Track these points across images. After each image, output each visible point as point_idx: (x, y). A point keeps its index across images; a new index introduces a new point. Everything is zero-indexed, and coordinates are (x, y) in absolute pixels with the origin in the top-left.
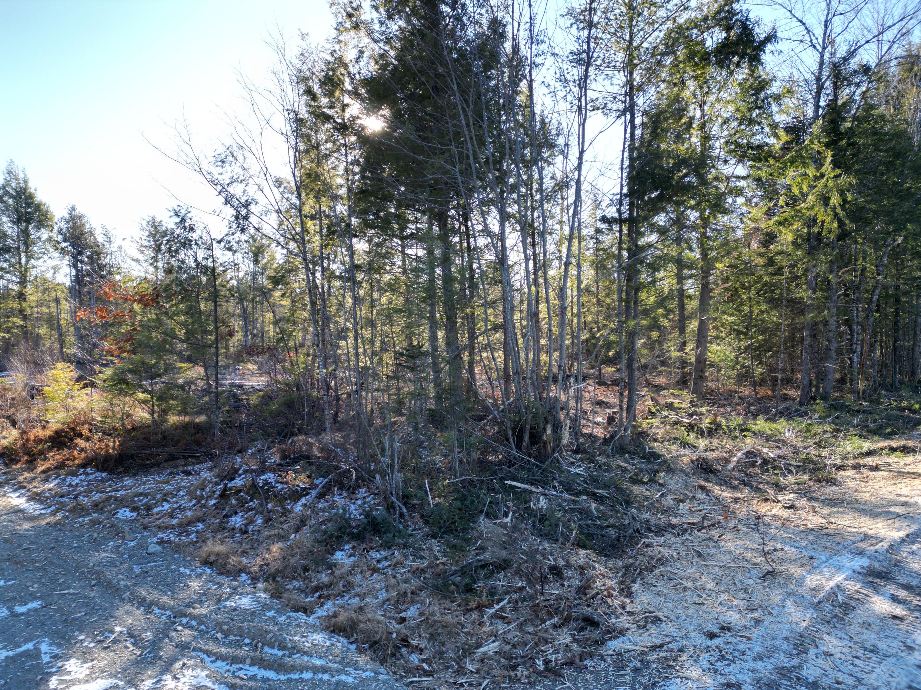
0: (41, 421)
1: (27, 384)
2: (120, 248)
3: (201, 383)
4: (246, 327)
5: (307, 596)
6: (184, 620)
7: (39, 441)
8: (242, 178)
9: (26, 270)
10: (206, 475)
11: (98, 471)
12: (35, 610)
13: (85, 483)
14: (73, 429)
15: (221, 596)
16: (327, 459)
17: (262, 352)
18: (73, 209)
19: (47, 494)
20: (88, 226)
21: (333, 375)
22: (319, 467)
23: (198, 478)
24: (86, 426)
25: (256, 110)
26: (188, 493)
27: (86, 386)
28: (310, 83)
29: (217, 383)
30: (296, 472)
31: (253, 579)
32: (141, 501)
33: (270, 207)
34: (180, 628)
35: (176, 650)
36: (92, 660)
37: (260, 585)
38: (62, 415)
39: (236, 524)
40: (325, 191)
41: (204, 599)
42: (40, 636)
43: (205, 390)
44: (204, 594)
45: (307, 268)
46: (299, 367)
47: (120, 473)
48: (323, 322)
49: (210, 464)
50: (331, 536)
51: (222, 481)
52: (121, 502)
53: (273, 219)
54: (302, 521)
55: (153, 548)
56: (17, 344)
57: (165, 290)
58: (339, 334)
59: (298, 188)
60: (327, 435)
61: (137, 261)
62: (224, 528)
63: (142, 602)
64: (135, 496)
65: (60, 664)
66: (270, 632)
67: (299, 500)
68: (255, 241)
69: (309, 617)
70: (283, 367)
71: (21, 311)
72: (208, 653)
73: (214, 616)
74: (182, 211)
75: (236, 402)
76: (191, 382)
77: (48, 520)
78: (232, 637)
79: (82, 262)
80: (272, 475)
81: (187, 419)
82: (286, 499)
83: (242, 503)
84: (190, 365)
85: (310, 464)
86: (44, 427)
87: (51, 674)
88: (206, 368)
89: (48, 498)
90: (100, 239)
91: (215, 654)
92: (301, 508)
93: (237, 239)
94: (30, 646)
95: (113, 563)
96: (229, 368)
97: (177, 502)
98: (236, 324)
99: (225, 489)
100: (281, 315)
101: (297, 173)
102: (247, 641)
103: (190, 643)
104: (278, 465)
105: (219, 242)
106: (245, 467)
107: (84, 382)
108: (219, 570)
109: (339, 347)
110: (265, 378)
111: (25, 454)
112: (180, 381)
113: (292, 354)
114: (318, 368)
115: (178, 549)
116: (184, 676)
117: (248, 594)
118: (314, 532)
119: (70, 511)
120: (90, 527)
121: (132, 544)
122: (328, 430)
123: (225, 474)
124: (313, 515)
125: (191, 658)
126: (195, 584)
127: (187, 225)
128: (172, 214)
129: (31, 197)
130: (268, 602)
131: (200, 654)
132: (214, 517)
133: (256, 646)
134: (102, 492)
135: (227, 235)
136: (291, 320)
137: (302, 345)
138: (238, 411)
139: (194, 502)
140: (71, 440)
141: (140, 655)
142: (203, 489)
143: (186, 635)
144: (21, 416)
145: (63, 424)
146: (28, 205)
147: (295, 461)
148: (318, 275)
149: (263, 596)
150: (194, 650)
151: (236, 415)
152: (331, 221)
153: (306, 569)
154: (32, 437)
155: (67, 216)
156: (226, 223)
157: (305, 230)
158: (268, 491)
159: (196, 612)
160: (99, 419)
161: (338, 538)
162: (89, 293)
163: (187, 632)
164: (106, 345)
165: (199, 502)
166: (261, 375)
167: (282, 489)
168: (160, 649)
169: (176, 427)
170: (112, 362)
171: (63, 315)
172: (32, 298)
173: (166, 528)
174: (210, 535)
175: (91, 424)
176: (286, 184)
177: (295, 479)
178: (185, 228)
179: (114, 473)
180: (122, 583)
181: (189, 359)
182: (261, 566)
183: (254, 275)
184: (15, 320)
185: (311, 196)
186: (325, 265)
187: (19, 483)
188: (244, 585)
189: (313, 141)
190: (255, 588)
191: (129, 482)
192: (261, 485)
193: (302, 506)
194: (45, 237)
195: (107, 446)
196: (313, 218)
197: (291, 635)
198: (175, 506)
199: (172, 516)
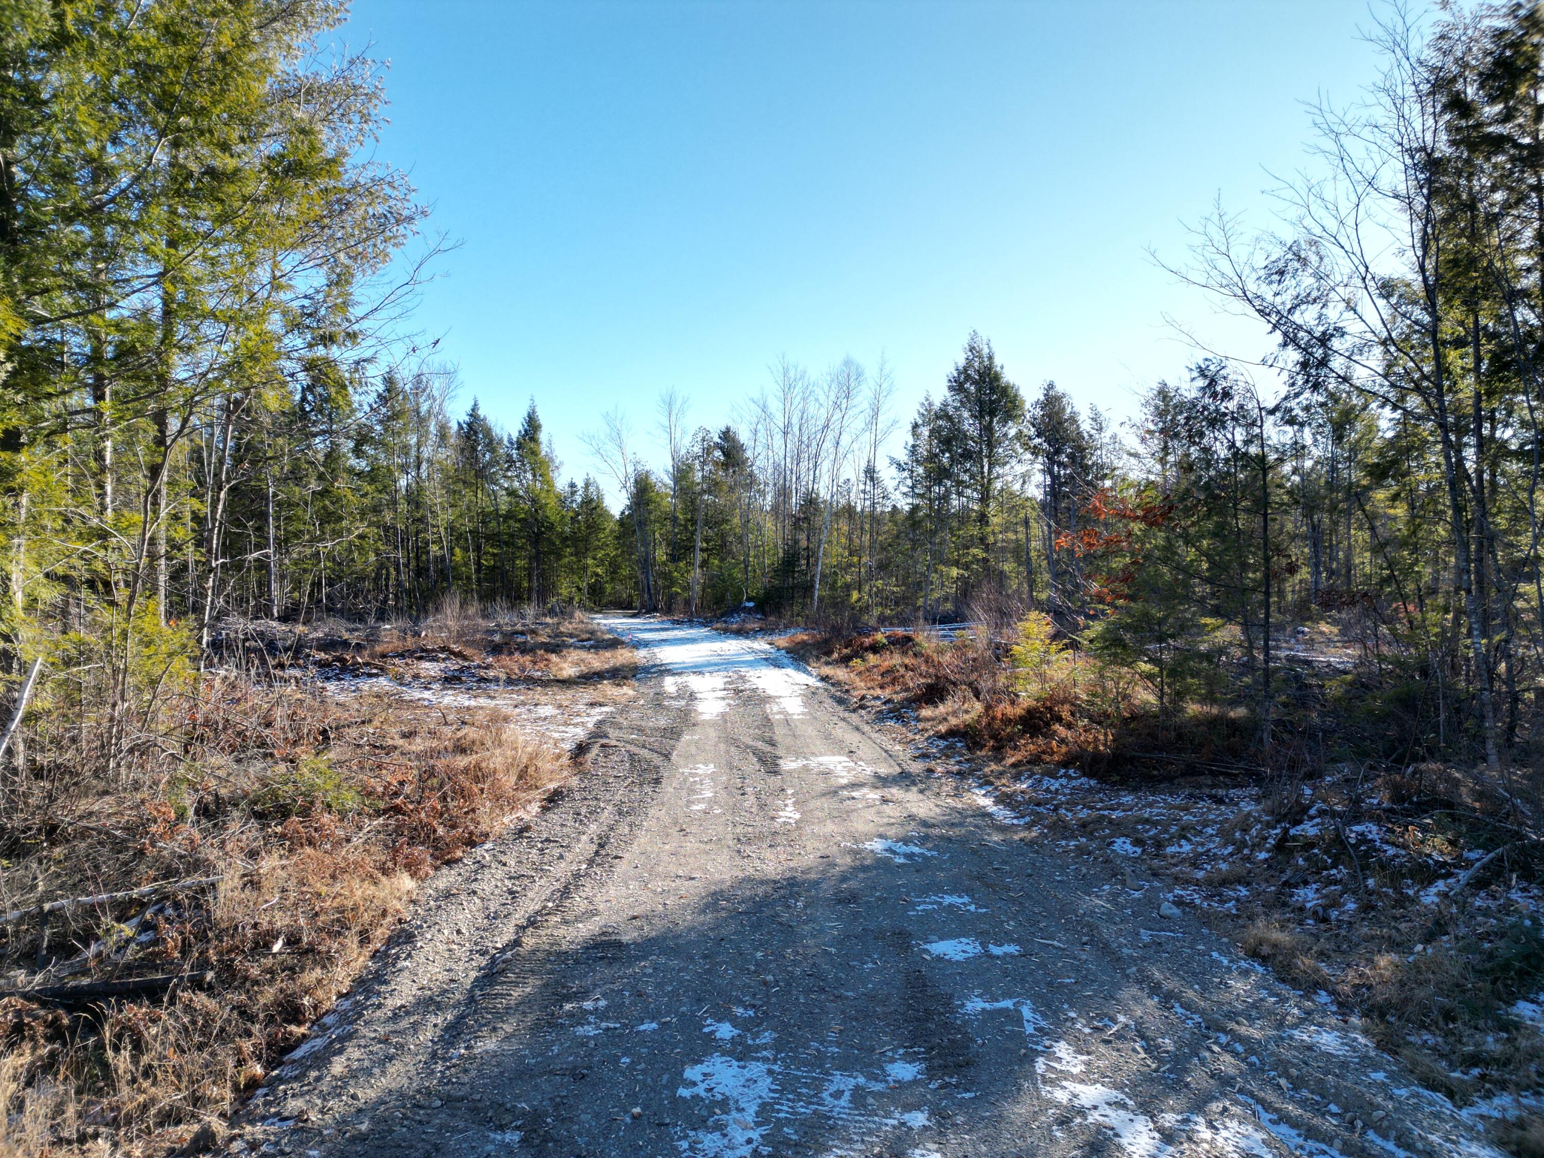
0: (1009, 693)
1: (990, 641)
2: (1114, 437)
3: (1237, 652)
4: (1317, 556)
5: (1452, 1067)
6: (1224, 1039)
7: (1006, 721)
8: (1315, 294)
9: (989, 480)
10: (1248, 807)
11: (1084, 775)
12: (1012, 956)
13: (1067, 791)
14: (1050, 709)
15: (1284, 1018)
16: (1491, 815)
17: (1352, 603)
18: (1051, 386)
19: (1019, 798)
20: (1068, 410)
21: (1502, 650)
22: (1475, 827)
23: (1235, 809)
24: (1067, 707)
25: (1349, 166)
26: (1220, 833)
27: (1066, 647)
28: (1459, 86)
29: (1267, 654)
30: (1424, 829)
31: (1340, 1005)
32: (1147, 831)
33: (1369, 336)
34: (1216, 1048)
35: (1212, 1081)
36: (1089, 1053)
37: (1354, 1020)
38: (1034, 687)
39: (1305, 901)
40: (1487, 287)
41: (1254, 1013)
42: (1019, 995)
43: (1244, 665)
44: (1254, 1006)
45: (1446, 441)
46: (1427, 632)
47: (1114, 784)
48: (1480, 546)
49: (1255, 791)
50: (1506, 967)
51: (1278, 822)
52: (1118, 828)
53: (1375, 359)
54: (1437, 923)
55: (1168, 909)
56: (979, 584)
57: (1182, 499)
58: (1515, 570)
59: (1430, 291)
60: (1489, 768)
61: (1135, 455)
62: (1285, 904)
63: (1155, 989)
64: (1138, 822)
65: (1047, 1043)
66: (1378, 1107)
67: (1430, 883)
68: (1336, 401)
69: (1460, 1108)
70: (1393, 631)
71: (983, 539)
72: (1267, 1106)
73: (1272, 1046)
74: (1212, 368)
75: (1299, 688)
76: (1221, 651)
77: (1022, 835)
78: (1305, 1093)
79: (1060, 464)
80: (1374, 829)
81: (1215, 711)
82: (1403, 876)
83: (1318, 868)
84: (1220, 621)
85: (1454, 818)
86: (1013, 703)
87: (1038, 1053)
88: (1246, 626)
89: (1020, 803)
90: (1086, 426)
91: (1276, 1110)
92: (1436, 900)
93: (1305, 403)
94: (1008, 1004)
95: (1109, 917)
96: (1284, 629)
97: (1202, 844)
98: (1299, 551)
99: (1285, 837)
100: (1387, 535)
101: (1429, 265)
102: (1333, 1108)
103: (1234, 1078)
104: (1385, 810)
105: (1272, 412)
106: (1319, 805)
107: (1066, 641)
108: (1278, 972)
109: (1516, 595)
110: (1354, 652)
111: (991, 737)
112: (1203, 647)
113: (1411, 608)
114: (1469, 635)
115: (1206, 919)
116: (1226, 1128)
117: (1332, 1028)
118: (1466, 949)
119: (1049, 828)
120: (1077, 857)
121: (1137, 895)
122: (1493, 758)
123: (1284, 811)
124: (1462, 918)
125: (1236, 1102)
126: (1239, 986)
127: (1219, 389)
128: (1195, 374)
129: (997, 377)
130: (1372, 1054)
131: (1250, 1101)
132: (1267, 881)
133: (1352, 1123)
134: (1091, 808)
135: (1286, 398)
136: (1411, 542)
137: (1433, 591)
138: (1304, 706)
139: (1230, 849)
140: (1048, 724)
141: (1156, 1071)
142: (1245, 831)
143: (1227, 1064)
144: (985, 684)
145: (1037, 700)
146: (993, 390)
147: (1422, 808)
148: (1470, 453)
149: (1362, 1040)
150: (1240, 1091)
151: (1301, 712)
152: (1500, 344)
153: (1449, 1016)
154: (999, 715)
155: (1042, 398)
156: (1285, 376)
157: (1442, 369)
158: (1367, 855)
159: (1243, 1030)
160: (1084, 697)
161: (1521, 973)
162: (1069, 509)
163: (1227, 1058)
164: (1095, 587)
165: (1239, 850)
166: (1347, 644)
167: (1396, 856)
168: (1186, 1071)
169: (1197, 721)
170: (1103, 612)
171: (1033, 544)
172: (995, 520)
173: (1187, 882)
174: (1260, 909)
175: (1073, 704)
176: (1402, 290)
177: (1422, 842)
178: (1214, 395)
179: (1106, 782)
180: (1125, 950)
181: (1216, 612)
182: (1356, 987)
183: (1333, 463)
184: (975, 551)
185: (1457, 303)
186: (1485, 432)
187: (985, 776)
188: (1324, 1011)
189: (1464, 196)
190: (1346, 1022)
191: (1128, 799)
192: (1353, 841)
193: (1438, 894)
194: (1012, 432)
195: (1096, 739)
196: (1459, 343)
197: (1422, 1128)
198: (1200, 849)
199: (1195, 865)
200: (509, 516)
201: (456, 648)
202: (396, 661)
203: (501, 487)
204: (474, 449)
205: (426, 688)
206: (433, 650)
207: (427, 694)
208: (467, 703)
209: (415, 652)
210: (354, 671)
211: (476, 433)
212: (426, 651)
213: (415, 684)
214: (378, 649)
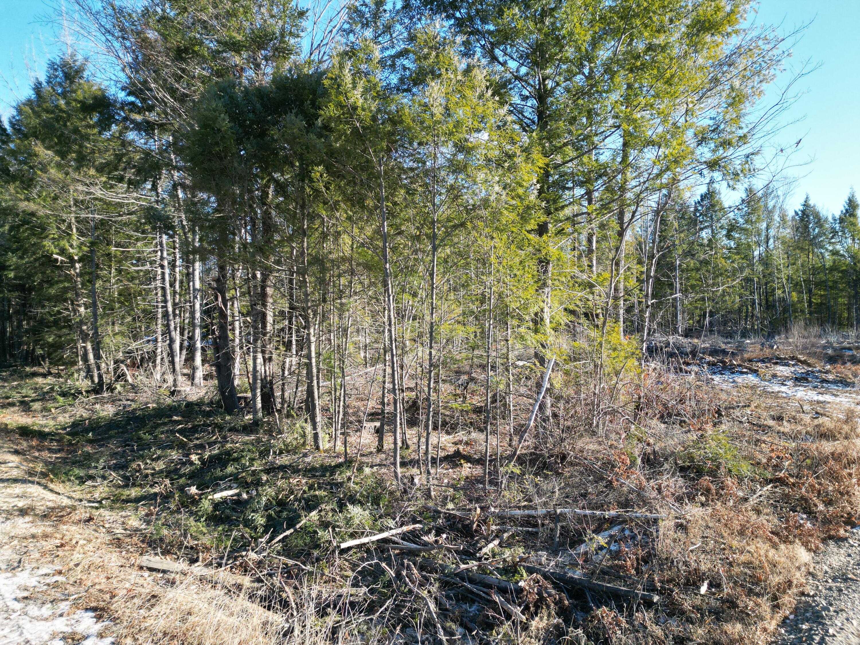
200: (833, 268)
201: (802, 357)
202: (760, 364)
203: (827, 250)
204: (806, 227)
205: (783, 384)
206: (785, 359)
207: (783, 389)
208: (816, 398)
209: (772, 359)
210: (731, 369)
211: (808, 216)
212: (780, 359)
213: (774, 381)
214: (746, 356)
